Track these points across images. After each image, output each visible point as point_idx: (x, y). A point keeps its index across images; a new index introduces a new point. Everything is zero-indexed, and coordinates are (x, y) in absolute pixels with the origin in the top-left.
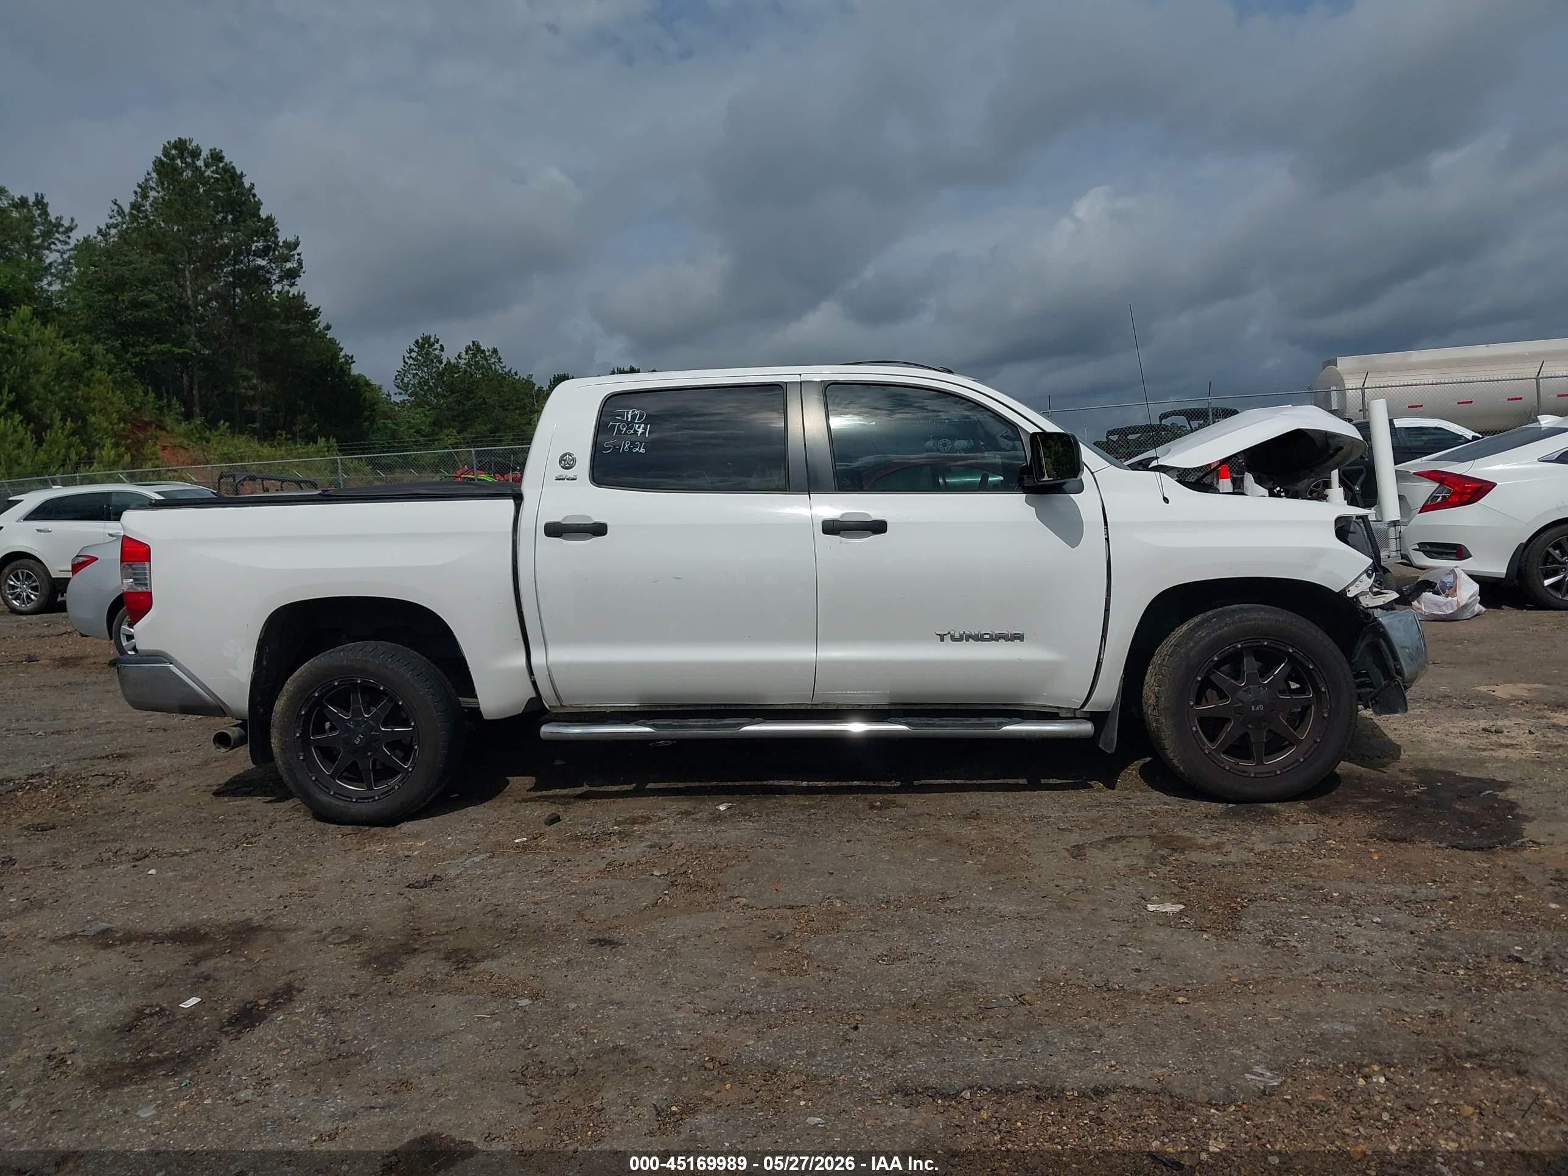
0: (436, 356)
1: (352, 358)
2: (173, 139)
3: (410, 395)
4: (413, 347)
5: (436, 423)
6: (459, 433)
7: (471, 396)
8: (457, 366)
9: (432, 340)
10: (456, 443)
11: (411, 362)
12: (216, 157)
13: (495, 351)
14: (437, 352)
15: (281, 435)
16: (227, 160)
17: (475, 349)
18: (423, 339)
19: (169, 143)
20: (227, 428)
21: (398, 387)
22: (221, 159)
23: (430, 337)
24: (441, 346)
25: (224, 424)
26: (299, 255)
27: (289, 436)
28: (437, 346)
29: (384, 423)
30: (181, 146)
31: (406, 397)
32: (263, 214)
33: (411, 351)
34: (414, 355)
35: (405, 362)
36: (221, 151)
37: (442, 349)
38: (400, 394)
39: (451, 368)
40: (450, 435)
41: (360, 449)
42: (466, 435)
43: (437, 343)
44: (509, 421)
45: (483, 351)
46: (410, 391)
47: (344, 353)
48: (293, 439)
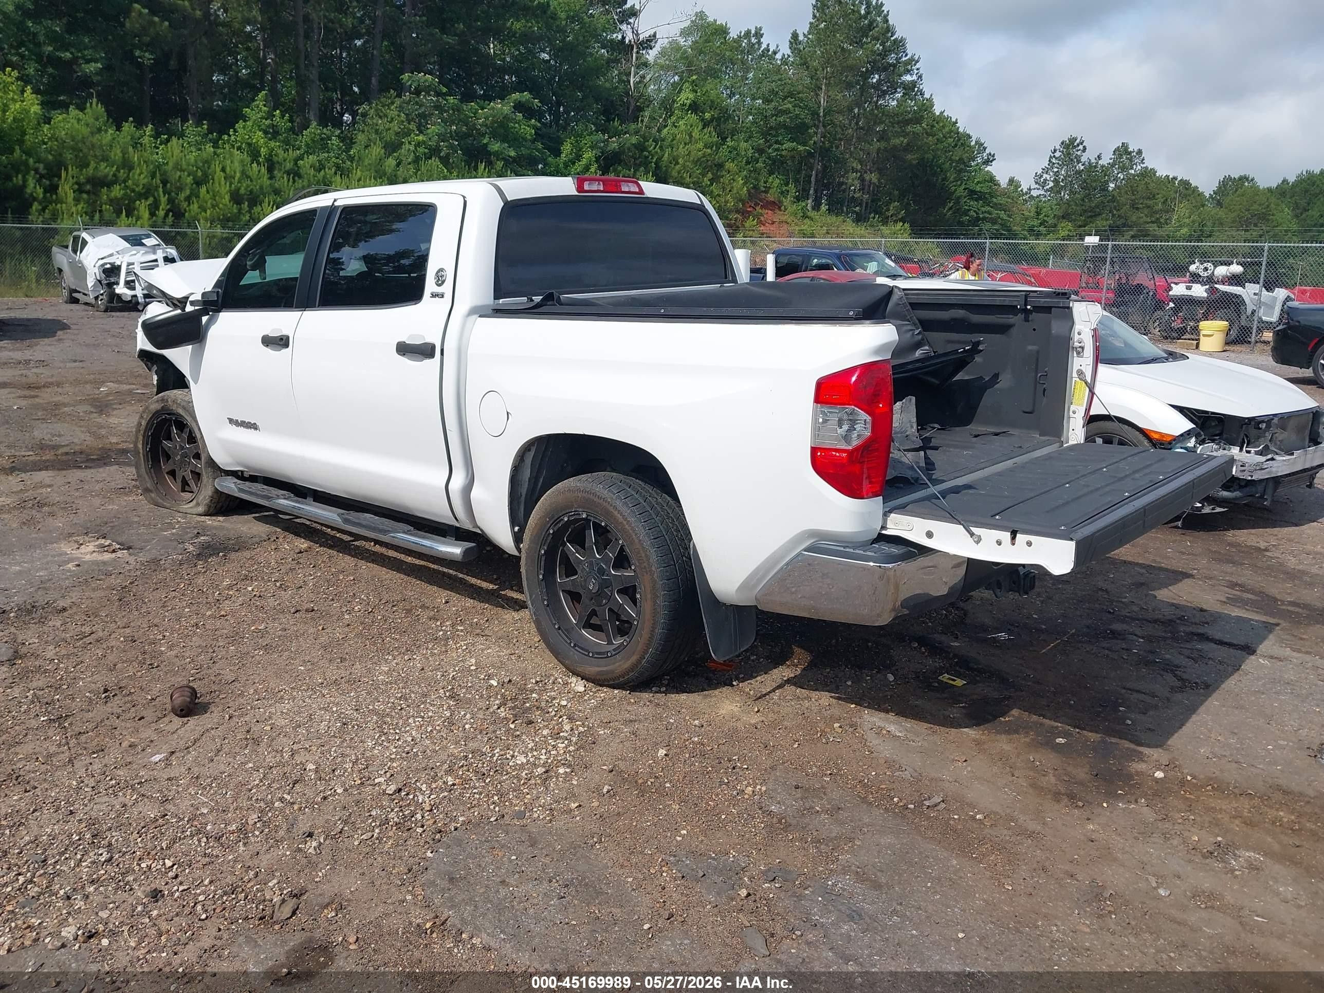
0: (1077, 156)
1: (993, 156)
3: (1047, 191)
4: (1058, 147)
5: (1066, 217)
7: (1104, 194)
8: (1097, 166)
9: (1078, 141)
11: (1054, 160)
13: (1140, 152)
14: (1079, 153)
15: (874, 218)
17: (1123, 151)
18: (1069, 140)
21: (1036, 183)
23: (1076, 140)
24: (1084, 147)
25: (825, 207)
26: (918, 70)
27: (881, 219)
28: (1081, 147)
29: (997, 214)
31: (1042, 192)
33: (1055, 151)
34: (1058, 154)
35: (1049, 160)
37: (1084, 149)
38: (1039, 189)
39: (1091, 167)
42: (1086, 229)
43: (1082, 144)
45: (1130, 153)
46: (1048, 187)
47: (987, 151)
48: (885, 222)
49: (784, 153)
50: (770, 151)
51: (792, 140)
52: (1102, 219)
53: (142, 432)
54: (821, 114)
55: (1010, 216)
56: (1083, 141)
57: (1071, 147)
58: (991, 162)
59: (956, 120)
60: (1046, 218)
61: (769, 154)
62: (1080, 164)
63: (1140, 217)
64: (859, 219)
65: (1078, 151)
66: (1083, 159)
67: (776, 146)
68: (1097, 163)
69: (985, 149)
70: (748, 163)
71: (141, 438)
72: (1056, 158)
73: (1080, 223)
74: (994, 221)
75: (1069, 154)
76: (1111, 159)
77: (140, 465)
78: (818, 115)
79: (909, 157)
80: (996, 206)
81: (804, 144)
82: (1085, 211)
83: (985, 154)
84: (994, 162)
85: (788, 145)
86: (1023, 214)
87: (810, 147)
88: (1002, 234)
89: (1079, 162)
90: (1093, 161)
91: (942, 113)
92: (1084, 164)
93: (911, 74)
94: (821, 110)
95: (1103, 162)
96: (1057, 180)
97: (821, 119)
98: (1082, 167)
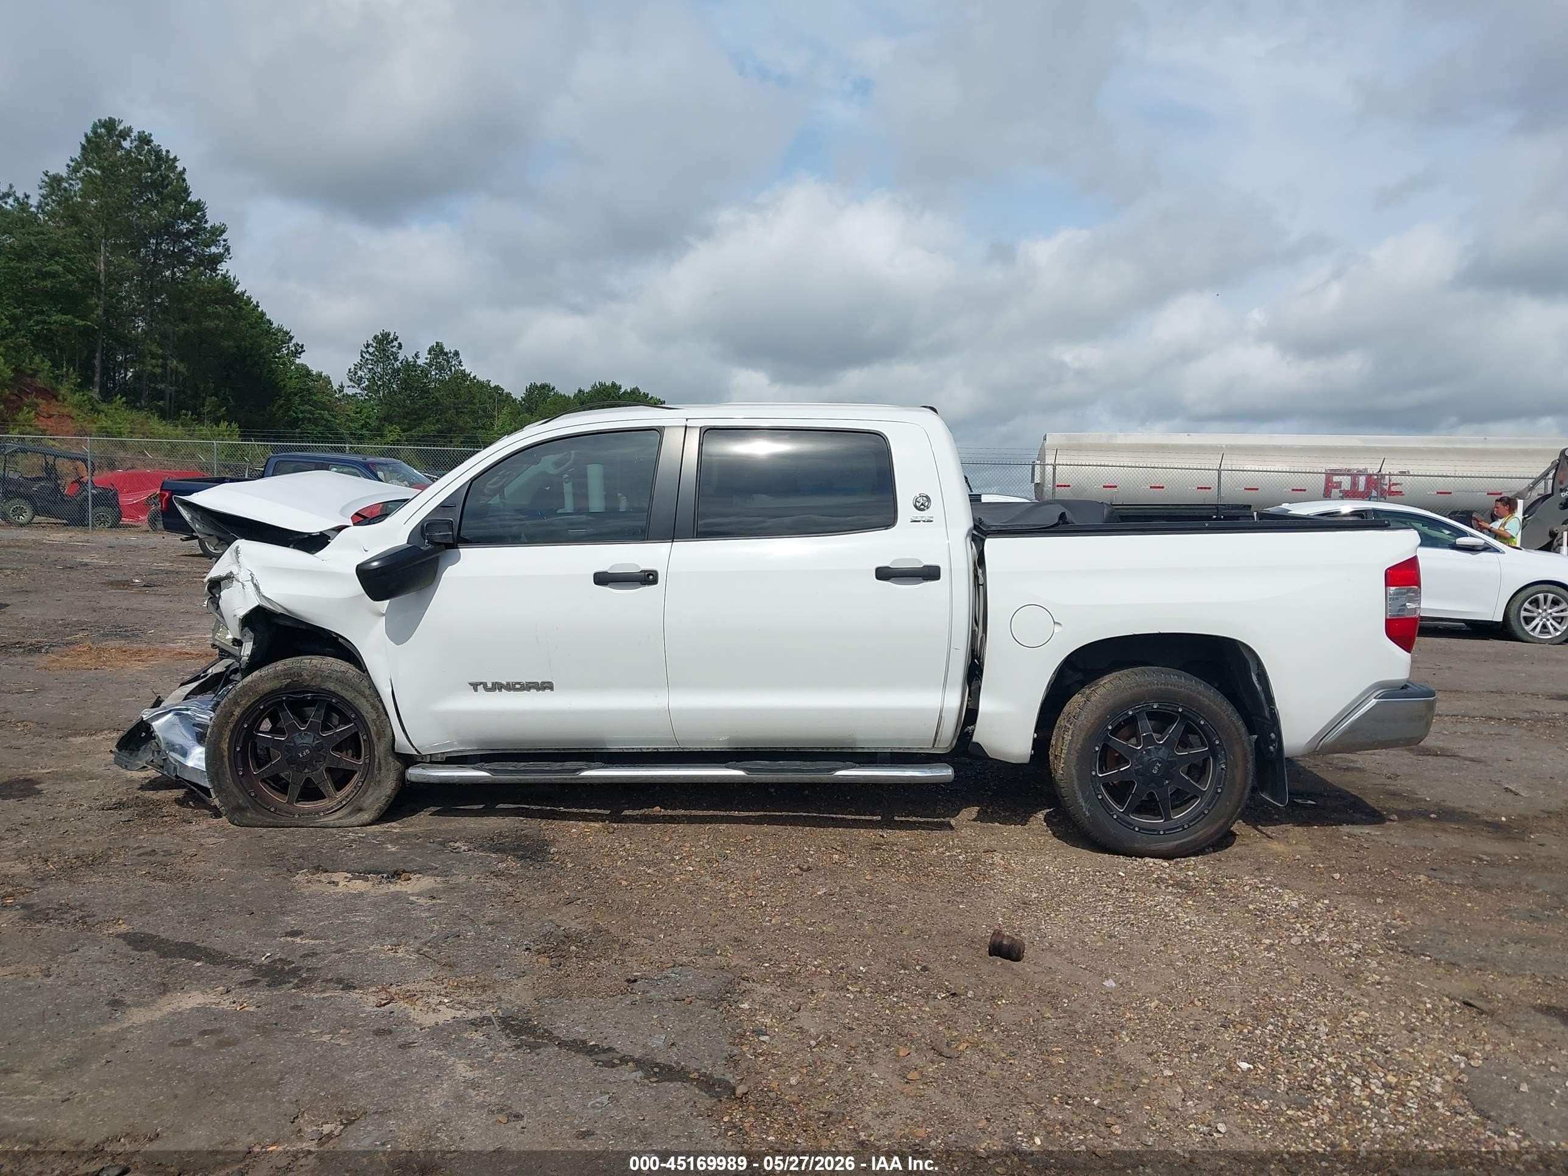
0: (393, 353)
1: (302, 347)
2: (104, 117)
3: (364, 389)
4: (370, 342)
5: (387, 419)
6: (404, 431)
7: (426, 395)
8: (415, 365)
9: (391, 337)
10: (398, 440)
11: (367, 356)
12: (144, 140)
13: (457, 354)
14: (394, 349)
15: (186, 415)
16: (155, 142)
17: (437, 351)
18: (382, 335)
19: (100, 121)
20: (123, 403)
21: (351, 380)
22: (149, 142)
23: (389, 335)
24: (400, 343)
25: (120, 399)
26: (225, 241)
27: (195, 417)
28: (395, 343)
29: (320, 414)
30: (110, 125)
31: (359, 391)
32: (193, 198)
33: (368, 346)
34: (371, 350)
35: (362, 356)
36: (151, 135)
37: (400, 346)
38: (353, 387)
39: (409, 367)
40: (393, 432)
41: (274, 437)
42: (413, 433)
43: (396, 340)
44: (461, 423)
45: (446, 354)
46: (364, 385)
47: (294, 341)
48: (200, 420)
49: (52, 327)
50: (31, 323)
51: (64, 311)
52: (429, 423)
53: (231, 726)
54: (103, 282)
55: (334, 417)
56: (398, 337)
57: (384, 343)
58: (300, 353)
59: (258, 303)
60: (368, 420)
61: (29, 328)
62: (398, 363)
63: (465, 421)
64: (164, 415)
65: (392, 347)
66: (401, 357)
67: (40, 317)
68: (415, 362)
69: (291, 338)
71: (227, 734)
72: (370, 354)
73: (406, 427)
74: (315, 422)
75: (384, 350)
76: (427, 359)
77: (224, 774)
78: (99, 282)
79: (225, 344)
80: (315, 404)
81: (83, 318)
82: (408, 413)
83: (291, 345)
84: (303, 354)
85: (58, 317)
86: (348, 415)
87: (92, 322)
88: (328, 438)
89: (396, 359)
90: (410, 359)
91: (243, 293)
92: (401, 363)
93: (216, 246)
94: (102, 277)
95: (420, 362)
96: (374, 378)
97: (103, 289)
98: (400, 365)
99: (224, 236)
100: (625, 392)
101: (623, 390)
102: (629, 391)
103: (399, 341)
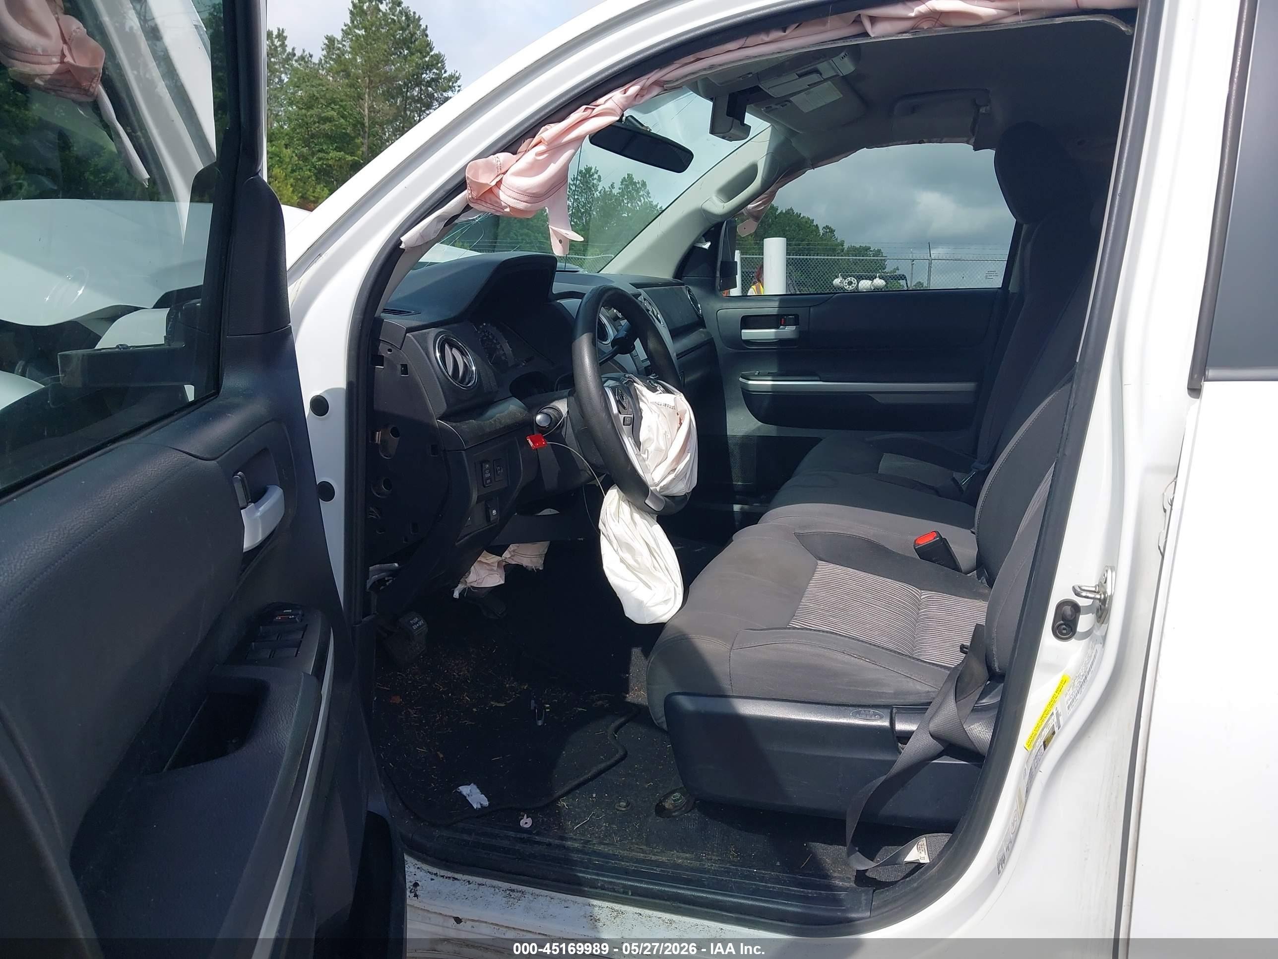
49: (330, 162)
50: (315, 159)
51: (338, 149)
54: (367, 124)
56: (598, 171)
57: (587, 176)
61: (313, 163)
62: (597, 193)
65: (593, 179)
67: (321, 155)
68: (611, 191)
70: (293, 171)
72: (576, 186)
75: (587, 182)
76: (620, 189)
78: (363, 124)
81: (352, 154)
85: (333, 154)
87: (358, 158)
89: (596, 190)
90: (607, 189)
92: (600, 193)
93: (452, 91)
94: (366, 120)
95: (615, 191)
96: (578, 206)
97: (367, 130)
98: (599, 194)
99: (459, 83)
100: (781, 212)
101: (779, 211)
102: (784, 211)
103: (599, 173)
